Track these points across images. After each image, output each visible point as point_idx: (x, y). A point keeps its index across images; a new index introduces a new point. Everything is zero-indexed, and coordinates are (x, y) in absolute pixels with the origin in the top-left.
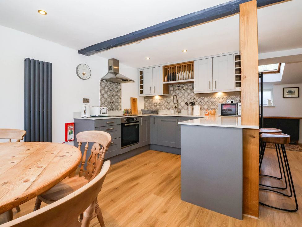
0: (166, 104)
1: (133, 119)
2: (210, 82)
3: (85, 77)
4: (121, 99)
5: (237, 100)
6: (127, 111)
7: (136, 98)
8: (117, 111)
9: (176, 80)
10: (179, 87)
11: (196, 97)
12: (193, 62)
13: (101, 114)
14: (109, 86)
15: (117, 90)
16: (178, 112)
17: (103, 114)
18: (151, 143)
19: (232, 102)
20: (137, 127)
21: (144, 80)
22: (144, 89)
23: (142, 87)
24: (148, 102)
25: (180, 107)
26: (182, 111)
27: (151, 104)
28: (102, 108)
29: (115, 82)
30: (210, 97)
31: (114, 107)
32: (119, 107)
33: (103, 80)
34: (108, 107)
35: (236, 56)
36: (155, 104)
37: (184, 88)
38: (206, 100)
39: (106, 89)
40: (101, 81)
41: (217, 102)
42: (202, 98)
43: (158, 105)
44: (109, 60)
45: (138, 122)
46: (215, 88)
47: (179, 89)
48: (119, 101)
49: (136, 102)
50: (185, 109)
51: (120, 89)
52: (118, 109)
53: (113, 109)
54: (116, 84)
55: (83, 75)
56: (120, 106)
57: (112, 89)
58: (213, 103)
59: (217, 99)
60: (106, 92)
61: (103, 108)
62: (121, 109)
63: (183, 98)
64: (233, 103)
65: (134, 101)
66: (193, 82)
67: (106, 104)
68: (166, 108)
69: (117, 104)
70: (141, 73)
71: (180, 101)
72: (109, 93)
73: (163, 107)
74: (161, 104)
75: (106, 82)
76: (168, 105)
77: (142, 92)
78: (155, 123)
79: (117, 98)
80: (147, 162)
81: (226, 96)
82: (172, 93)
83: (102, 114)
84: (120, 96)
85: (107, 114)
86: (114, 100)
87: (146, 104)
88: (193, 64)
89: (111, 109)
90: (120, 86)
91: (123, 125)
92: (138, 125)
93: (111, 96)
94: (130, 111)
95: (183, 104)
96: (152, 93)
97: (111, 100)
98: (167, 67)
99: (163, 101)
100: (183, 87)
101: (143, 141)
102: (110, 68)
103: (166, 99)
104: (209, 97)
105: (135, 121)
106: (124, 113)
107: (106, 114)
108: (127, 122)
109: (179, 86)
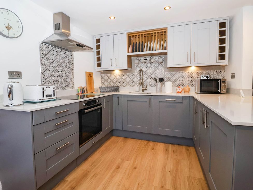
0: (128, 80)
1: (94, 101)
2: (188, 54)
3: (11, 33)
4: (73, 74)
5: (212, 75)
6: (82, 89)
7: (92, 73)
8: (68, 89)
9: (143, 51)
10: (146, 60)
11: (165, 71)
12: (166, 29)
13: (43, 97)
14: (55, 53)
15: (67, 61)
16: (144, 89)
17: (47, 96)
18: (114, 128)
19: (207, 77)
20: (99, 111)
21: (102, 50)
22: (102, 62)
23: (99, 59)
24: (106, 77)
25: (145, 84)
26: (148, 88)
27: (109, 81)
28: (45, 87)
29: (64, 49)
30: (182, 72)
31: (64, 85)
32: (71, 85)
33: (45, 43)
34: (55, 85)
35: (220, 23)
36: (115, 80)
37: (152, 61)
38: (177, 76)
39: (51, 57)
40: (42, 45)
41: (190, 78)
42: (173, 72)
43: (118, 81)
44: (55, 14)
45: (100, 104)
46: (194, 61)
47: (145, 62)
48: (71, 76)
49: (92, 77)
50: (151, 86)
51: (72, 59)
52: (69, 87)
53: (62, 88)
54: (66, 52)
55: (6, 29)
56: (73, 83)
57: (60, 59)
58: (185, 79)
59: (190, 75)
60: (51, 62)
61: (47, 87)
62: (73, 87)
63: (149, 72)
64: (208, 79)
65: (90, 76)
66: (166, 53)
67: (52, 80)
68: (128, 84)
69: (68, 80)
70: (98, 41)
71: (145, 76)
72: (55, 64)
73: (125, 84)
74: (122, 80)
75: (51, 47)
76: (131, 80)
77: (99, 65)
78: (120, 104)
79: (68, 71)
80: (118, 161)
81: (200, 71)
82: (135, 67)
83: (45, 97)
84: (72, 70)
85: (54, 95)
86: (64, 75)
87: (103, 81)
88: (166, 32)
89: (60, 87)
90: (72, 55)
91: (81, 112)
92: (101, 109)
93: (60, 70)
94: (85, 89)
95: (149, 80)
96: (113, 66)
97: (60, 74)
98: (132, 35)
99: (125, 77)
100: (150, 60)
101: (105, 128)
102: (57, 27)
103: (128, 74)
104: (180, 72)
105: (97, 104)
106: (79, 92)
107: (53, 97)
108: (87, 107)
109: (145, 58)
